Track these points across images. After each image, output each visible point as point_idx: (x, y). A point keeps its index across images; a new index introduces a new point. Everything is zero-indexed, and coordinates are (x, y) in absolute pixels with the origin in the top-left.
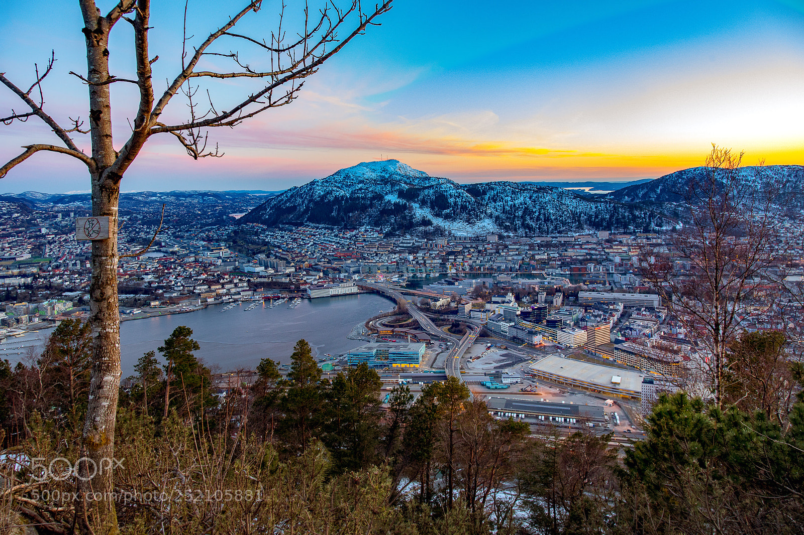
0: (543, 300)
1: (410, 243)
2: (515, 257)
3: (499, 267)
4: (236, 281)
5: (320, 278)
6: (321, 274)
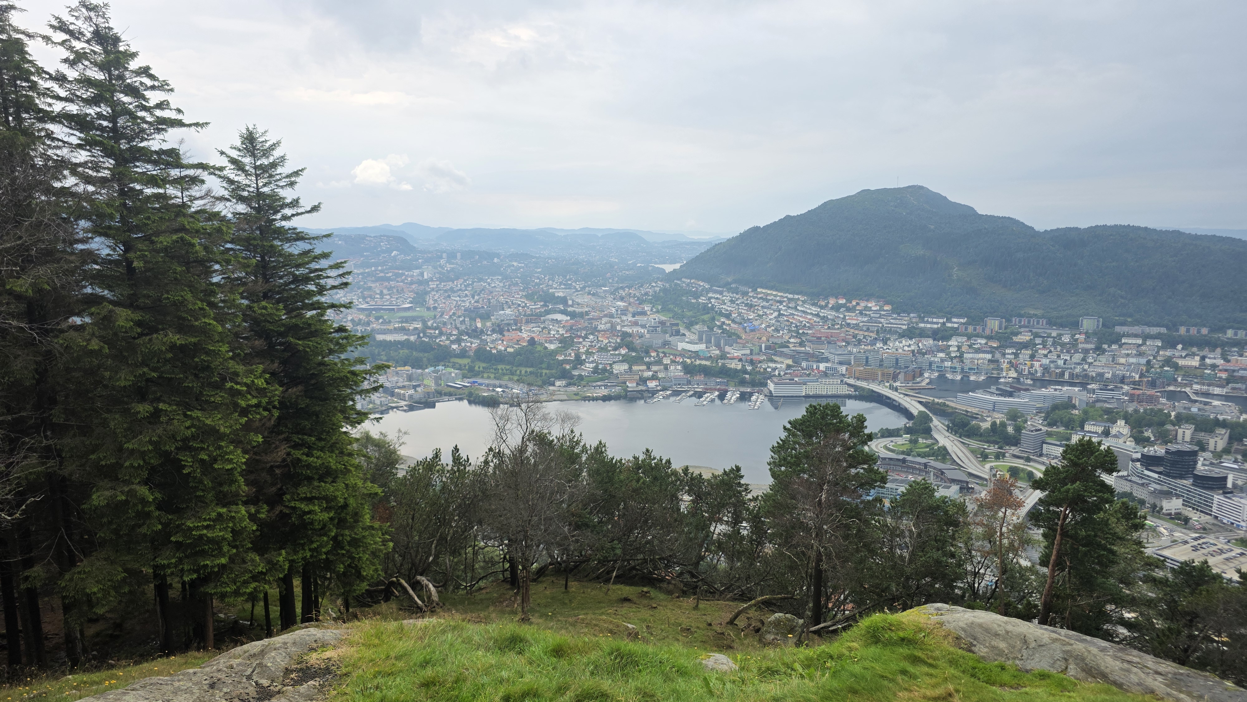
0: (1188, 438)
2: (1132, 360)
3: (1101, 375)
4: (666, 361)
5: (788, 367)
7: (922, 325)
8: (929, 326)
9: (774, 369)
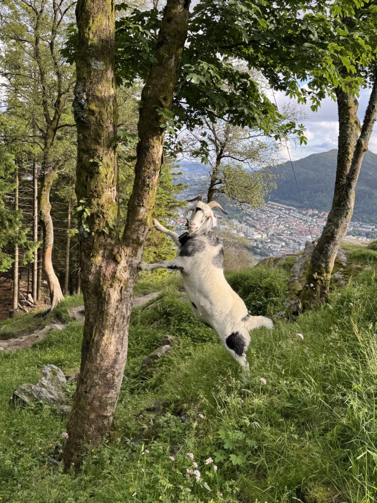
1: (369, 228)
5: (283, 247)
6: (284, 244)
7: (360, 229)
8: (364, 229)
9: (275, 247)
